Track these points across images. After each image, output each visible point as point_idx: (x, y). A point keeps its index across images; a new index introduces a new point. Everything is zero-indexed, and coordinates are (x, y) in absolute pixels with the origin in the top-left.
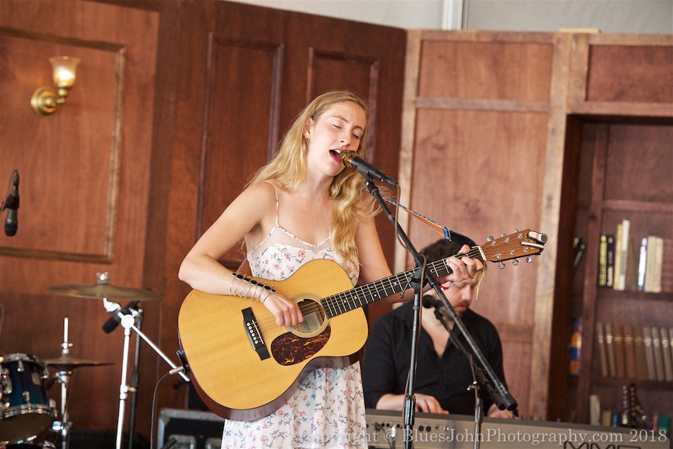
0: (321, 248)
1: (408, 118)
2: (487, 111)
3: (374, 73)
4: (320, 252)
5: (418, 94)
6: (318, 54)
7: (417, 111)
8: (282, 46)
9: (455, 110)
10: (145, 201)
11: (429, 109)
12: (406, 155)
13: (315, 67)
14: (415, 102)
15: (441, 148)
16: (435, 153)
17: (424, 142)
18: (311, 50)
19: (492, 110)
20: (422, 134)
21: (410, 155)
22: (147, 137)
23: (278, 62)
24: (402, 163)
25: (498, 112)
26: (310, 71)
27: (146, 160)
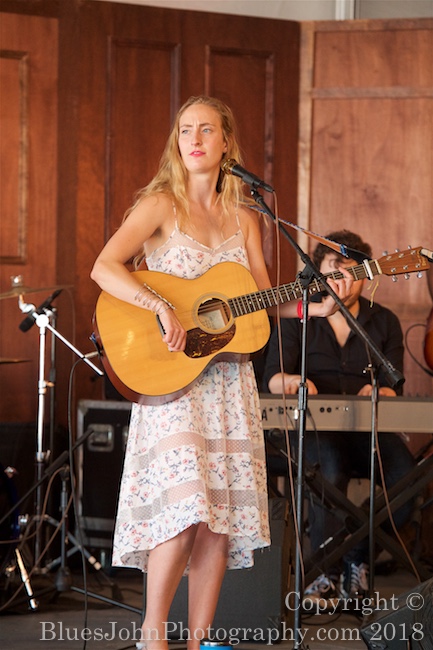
0: (217, 252)
1: (305, 110)
2: (381, 98)
3: (270, 67)
4: (217, 255)
5: (313, 84)
6: (215, 51)
7: (313, 101)
8: (179, 45)
9: (350, 99)
10: (54, 203)
11: (325, 99)
12: (304, 145)
13: (212, 64)
14: (311, 93)
15: (338, 137)
16: (333, 142)
17: (321, 132)
18: (207, 48)
19: (387, 98)
20: (319, 124)
21: (308, 145)
22: (53, 140)
23: (176, 61)
24: (300, 153)
25: (391, 98)
26: (207, 68)
27: (52, 163)
